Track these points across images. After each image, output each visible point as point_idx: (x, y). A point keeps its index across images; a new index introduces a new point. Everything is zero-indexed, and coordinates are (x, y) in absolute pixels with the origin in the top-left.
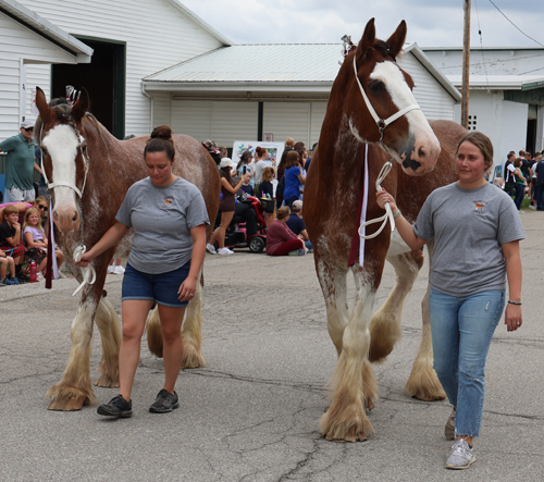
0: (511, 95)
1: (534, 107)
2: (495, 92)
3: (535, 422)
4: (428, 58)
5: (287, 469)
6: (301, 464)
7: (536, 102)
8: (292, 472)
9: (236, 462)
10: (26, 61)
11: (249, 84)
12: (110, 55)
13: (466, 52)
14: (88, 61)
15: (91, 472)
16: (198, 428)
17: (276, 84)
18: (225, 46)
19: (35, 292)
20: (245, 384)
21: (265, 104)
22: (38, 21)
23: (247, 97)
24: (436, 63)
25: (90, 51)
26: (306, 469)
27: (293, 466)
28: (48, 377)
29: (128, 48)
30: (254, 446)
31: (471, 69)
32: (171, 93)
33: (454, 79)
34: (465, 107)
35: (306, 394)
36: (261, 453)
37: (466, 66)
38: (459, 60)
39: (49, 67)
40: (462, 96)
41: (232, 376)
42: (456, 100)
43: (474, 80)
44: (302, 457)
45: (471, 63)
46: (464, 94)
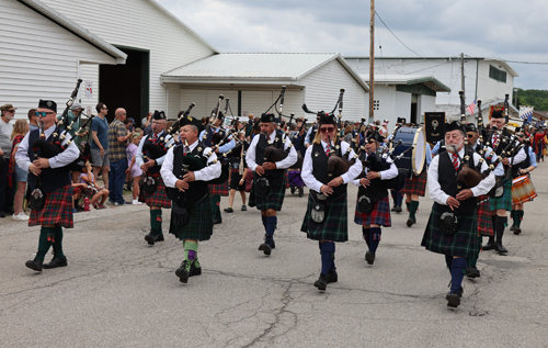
0: (401, 87)
1: (416, 96)
2: (391, 85)
3: (418, 299)
4: (347, 63)
5: (257, 334)
6: (267, 331)
7: (416, 92)
8: (261, 336)
9: (224, 331)
10: (81, 62)
11: (232, 78)
12: (139, 59)
13: (372, 59)
14: (124, 62)
15: (126, 340)
16: (199, 308)
17: (250, 79)
18: (216, 53)
19: (88, 218)
20: (230, 278)
21: (243, 92)
22: (89, 36)
23: (231, 87)
24: (353, 66)
25: (125, 56)
26: (270, 334)
27: (262, 333)
28: (96, 276)
29: (151, 55)
30: (236, 319)
31: (375, 71)
32: (180, 84)
33: (364, 77)
34: (371, 95)
35: (270, 284)
36: (240, 324)
37: (372, 69)
38: (367, 65)
39: (97, 66)
40: (369, 88)
41: (222, 273)
42: (366, 90)
43: (377, 77)
44: (268, 326)
45: (375, 66)
46: (371, 87)
